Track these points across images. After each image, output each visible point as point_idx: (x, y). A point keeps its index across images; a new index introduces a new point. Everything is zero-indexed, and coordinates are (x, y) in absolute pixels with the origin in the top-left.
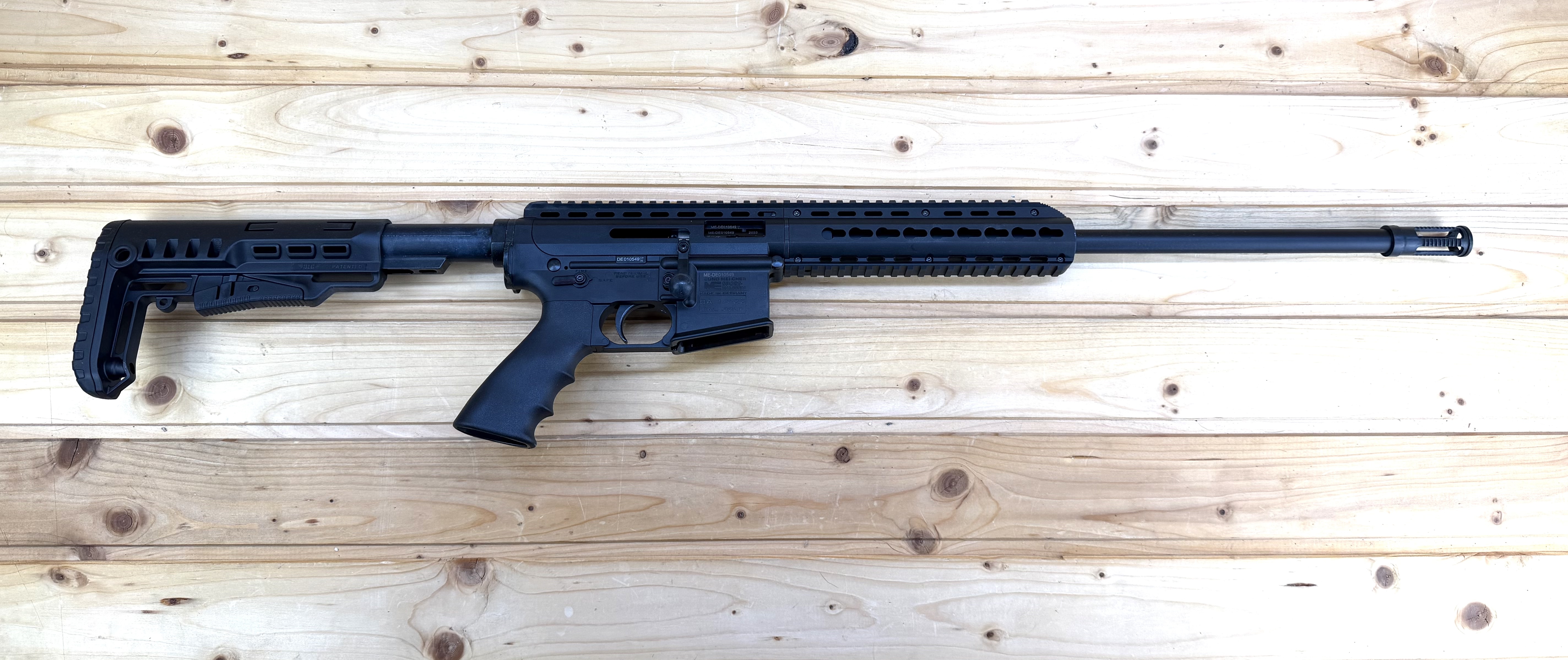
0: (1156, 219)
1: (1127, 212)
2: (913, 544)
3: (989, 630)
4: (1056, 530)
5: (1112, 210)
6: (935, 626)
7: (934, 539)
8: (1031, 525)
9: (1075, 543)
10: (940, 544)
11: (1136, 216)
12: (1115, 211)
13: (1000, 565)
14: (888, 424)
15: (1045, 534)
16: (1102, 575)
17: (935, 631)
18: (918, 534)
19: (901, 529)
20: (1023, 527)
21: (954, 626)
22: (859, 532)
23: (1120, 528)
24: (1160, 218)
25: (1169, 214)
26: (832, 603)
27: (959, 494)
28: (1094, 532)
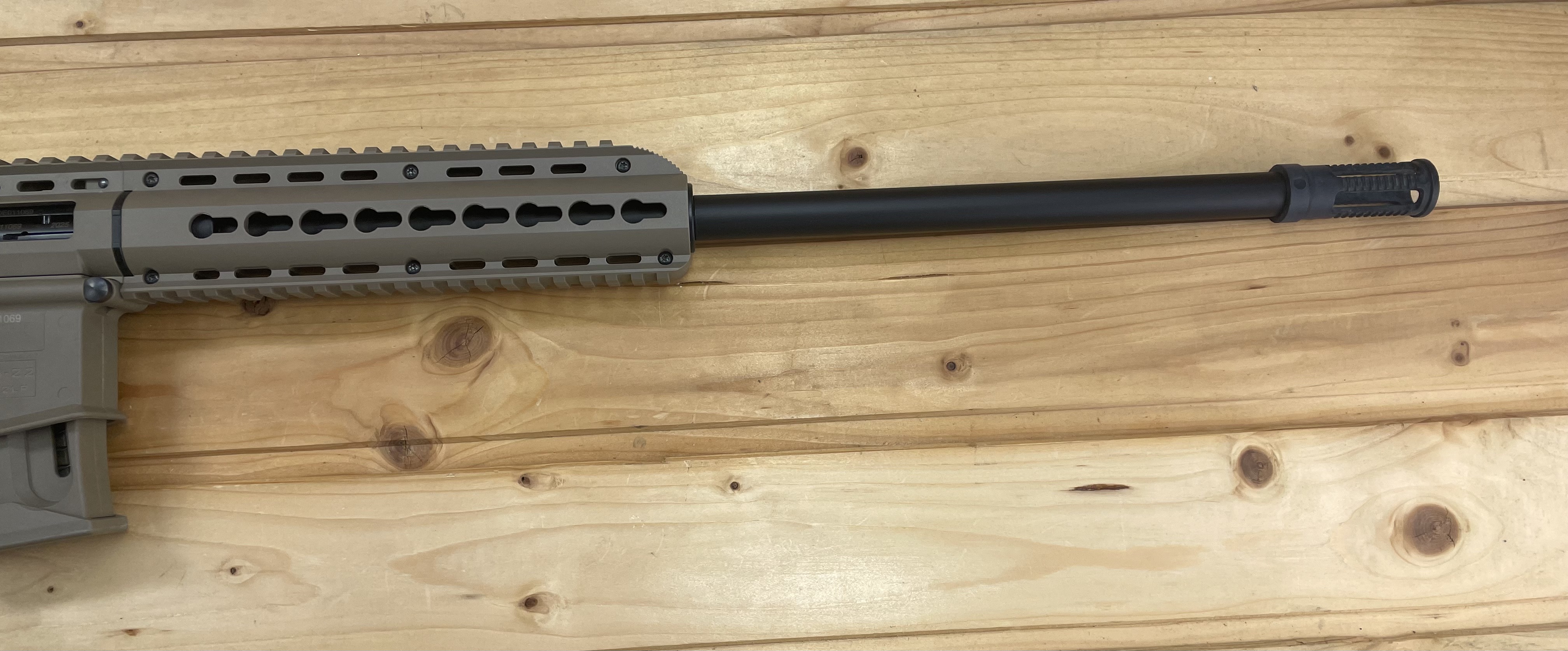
2: (392, 452)
3: (530, 593)
4: (651, 411)
6: (428, 593)
7: (429, 442)
8: (606, 406)
9: (688, 434)
10: (442, 451)
13: (548, 480)
15: (634, 419)
16: (735, 486)
17: (429, 601)
18: (397, 434)
19: (368, 427)
20: (592, 410)
21: (464, 591)
22: (287, 436)
23: (768, 402)
26: (235, 563)
27: (474, 360)
28: (719, 411)
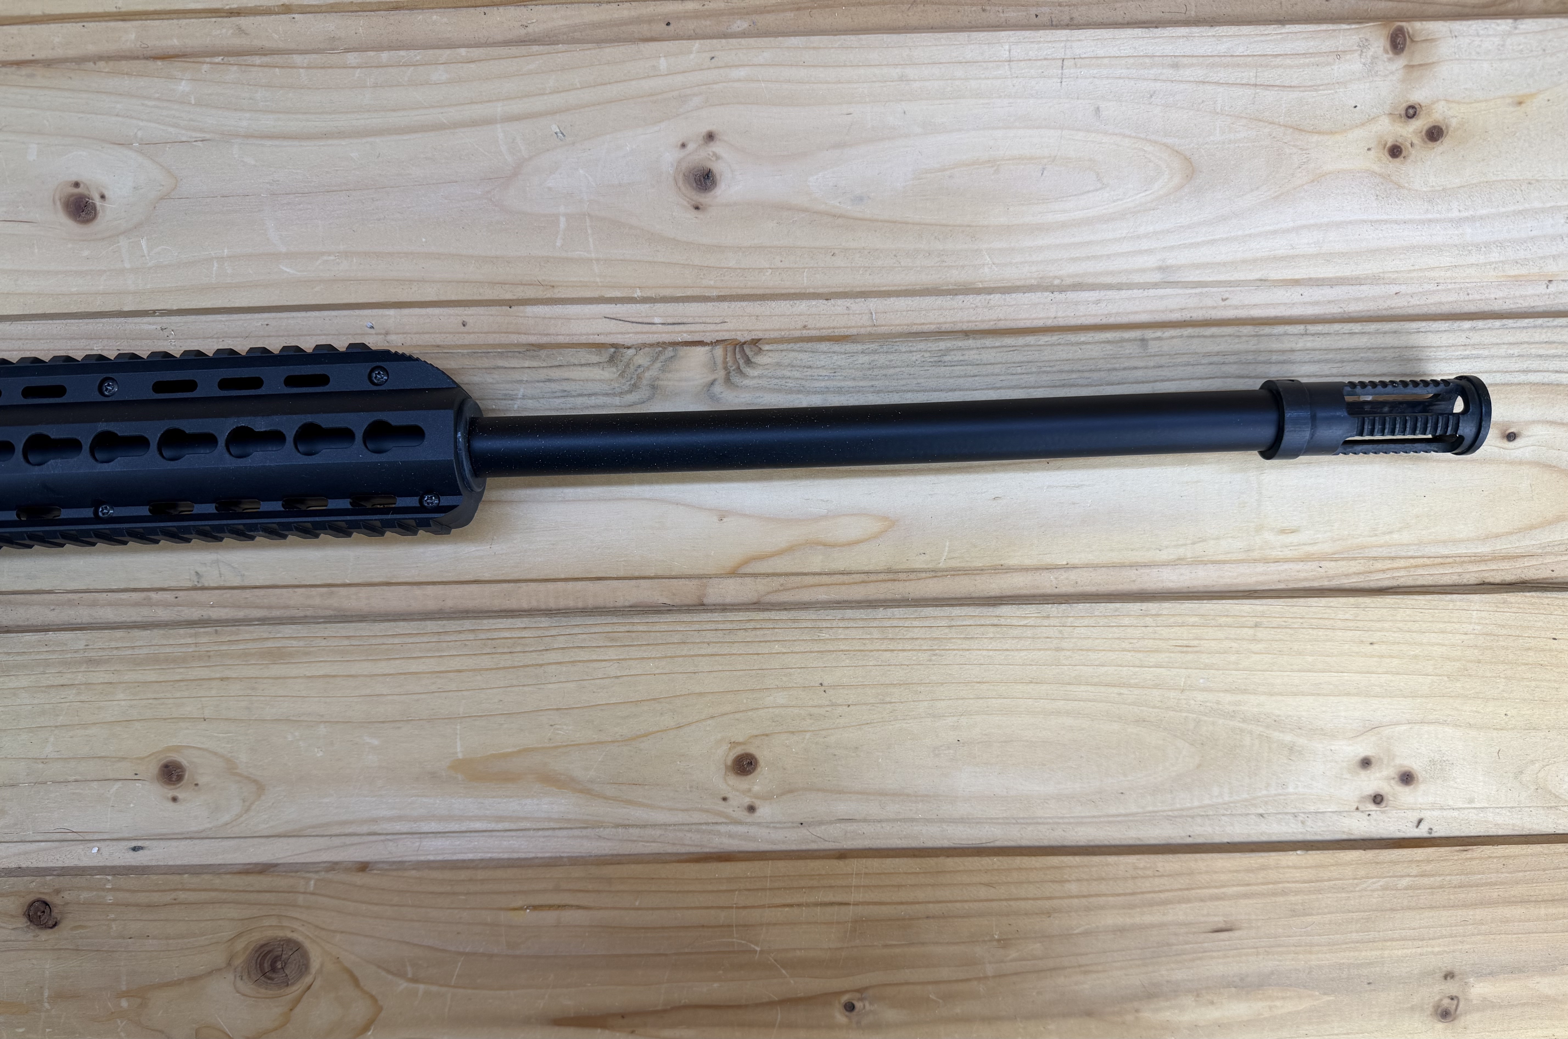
0: (711, 378)
1: (642, 359)
5: (605, 357)
11: (663, 370)
12: (612, 360)
14: (135, 849)
24: (721, 374)
25: (741, 362)
27: (292, 986)
